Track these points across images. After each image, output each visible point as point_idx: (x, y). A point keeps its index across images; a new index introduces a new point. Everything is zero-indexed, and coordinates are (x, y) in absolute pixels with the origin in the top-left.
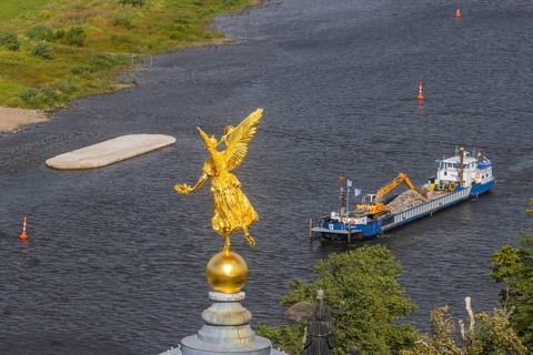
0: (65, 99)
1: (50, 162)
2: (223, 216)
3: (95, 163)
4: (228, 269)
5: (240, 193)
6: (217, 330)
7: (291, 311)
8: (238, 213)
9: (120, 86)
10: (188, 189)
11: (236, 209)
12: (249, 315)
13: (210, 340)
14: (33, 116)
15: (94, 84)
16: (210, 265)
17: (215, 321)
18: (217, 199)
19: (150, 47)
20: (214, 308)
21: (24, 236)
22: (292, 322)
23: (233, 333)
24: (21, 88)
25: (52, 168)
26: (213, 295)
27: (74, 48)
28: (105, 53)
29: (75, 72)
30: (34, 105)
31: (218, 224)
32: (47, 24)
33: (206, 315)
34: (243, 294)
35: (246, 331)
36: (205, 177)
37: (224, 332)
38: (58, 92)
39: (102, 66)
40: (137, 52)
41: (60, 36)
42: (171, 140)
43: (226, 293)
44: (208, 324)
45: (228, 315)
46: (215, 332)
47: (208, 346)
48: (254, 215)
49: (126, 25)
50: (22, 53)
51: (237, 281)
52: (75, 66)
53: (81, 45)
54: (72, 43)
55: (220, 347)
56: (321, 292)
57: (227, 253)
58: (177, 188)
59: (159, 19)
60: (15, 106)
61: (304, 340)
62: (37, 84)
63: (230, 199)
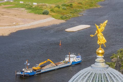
0: (69, 18)
1: (66, 30)
2: (100, 41)
3: (75, 30)
4: (100, 51)
5: (103, 37)
6: (98, 63)
7: (113, 60)
8: (103, 40)
9: (80, 16)
10: (93, 36)
11: (102, 40)
12: (104, 60)
13: (97, 65)
14: (63, 21)
15: (75, 15)
16: (97, 51)
17: (98, 62)
18: (99, 38)
19: (86, 8)
20: (98, 59)
21: (60, 44)
22: (113, 62)
23: (101, 64)
24: (60, 16)
25: (66, 31)
26: (97, 56)
27: (71, 8)
28: (77, 9)
29: (71, 13)
30: (63, 19)
31: (98, 43)
32: (66, 3)
33: (96, 60)
34: (103, 56)
35: (104, 64)
36: (96, 33)
37: (99, 64)
38: (68, 17)
39: (76, 12)
40: (83, 9)
41: (68, 6)
42: (90, 26)
43: (100, 56)
44: (96, 62)
45: (100, 60)
46: (98, 64)
47: (96, 66)
48: (106, 41)
49: (81, 3)
50: (61, 9)
51: (102, 54)
52: (71, 11)
53: (72, 7)
54: (70, 7)
55: (99, 66)
56: (118, 56)
57: (100, 48)
58: (91, 35)
59: (87, 3)
60: (59, 19)
61: (115, 65)
62: (63, 15)
63: (101, 38)
